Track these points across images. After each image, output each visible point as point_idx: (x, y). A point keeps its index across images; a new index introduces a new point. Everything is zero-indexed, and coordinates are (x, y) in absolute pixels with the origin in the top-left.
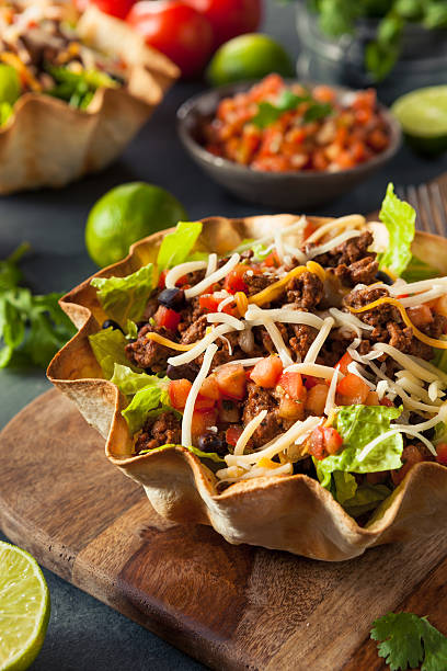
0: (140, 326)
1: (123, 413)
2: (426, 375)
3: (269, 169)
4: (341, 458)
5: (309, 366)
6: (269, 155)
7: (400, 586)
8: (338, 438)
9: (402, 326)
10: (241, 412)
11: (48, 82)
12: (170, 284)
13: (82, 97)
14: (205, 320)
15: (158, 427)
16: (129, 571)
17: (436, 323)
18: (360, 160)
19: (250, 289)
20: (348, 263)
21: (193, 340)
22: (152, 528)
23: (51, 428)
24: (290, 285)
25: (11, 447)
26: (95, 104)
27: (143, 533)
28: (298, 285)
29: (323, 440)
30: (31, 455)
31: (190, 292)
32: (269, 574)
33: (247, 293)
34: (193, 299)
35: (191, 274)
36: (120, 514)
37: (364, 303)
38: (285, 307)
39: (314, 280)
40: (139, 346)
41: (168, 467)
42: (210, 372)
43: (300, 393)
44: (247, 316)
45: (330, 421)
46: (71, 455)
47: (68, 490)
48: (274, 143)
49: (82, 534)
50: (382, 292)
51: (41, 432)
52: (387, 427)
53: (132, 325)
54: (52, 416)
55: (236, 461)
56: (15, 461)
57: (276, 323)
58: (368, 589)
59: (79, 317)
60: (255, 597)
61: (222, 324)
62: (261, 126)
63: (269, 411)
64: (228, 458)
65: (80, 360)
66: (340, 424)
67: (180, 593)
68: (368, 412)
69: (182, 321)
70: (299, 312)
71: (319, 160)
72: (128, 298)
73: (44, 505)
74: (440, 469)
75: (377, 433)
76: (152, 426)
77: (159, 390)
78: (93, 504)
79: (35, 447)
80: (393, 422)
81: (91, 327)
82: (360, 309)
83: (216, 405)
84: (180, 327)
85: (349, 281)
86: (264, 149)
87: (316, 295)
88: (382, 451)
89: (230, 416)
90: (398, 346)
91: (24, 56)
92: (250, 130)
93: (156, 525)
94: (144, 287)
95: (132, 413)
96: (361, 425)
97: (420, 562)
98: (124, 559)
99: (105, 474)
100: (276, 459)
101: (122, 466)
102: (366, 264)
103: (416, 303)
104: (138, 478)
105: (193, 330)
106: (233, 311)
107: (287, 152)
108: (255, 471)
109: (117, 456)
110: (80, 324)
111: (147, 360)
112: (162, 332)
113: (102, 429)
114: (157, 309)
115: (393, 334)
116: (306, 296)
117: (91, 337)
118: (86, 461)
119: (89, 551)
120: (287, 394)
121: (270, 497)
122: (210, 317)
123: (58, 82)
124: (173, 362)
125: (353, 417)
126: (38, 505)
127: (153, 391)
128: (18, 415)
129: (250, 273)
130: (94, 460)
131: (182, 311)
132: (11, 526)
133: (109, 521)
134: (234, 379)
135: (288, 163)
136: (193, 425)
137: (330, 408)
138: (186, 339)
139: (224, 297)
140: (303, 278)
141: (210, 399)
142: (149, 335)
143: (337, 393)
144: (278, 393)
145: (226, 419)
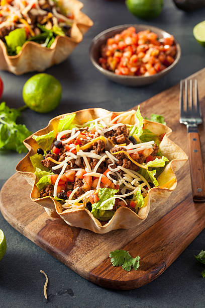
0: (48, 152)
1: (36, 184)
2: (134, 176)
3: (121, 73)
4: (97, 204)
6: (123, 66)
7: (124, 242)
8: (98, 198)
9: (129, 160)
10: (73, 186)
11: (38, 32)
12: (58, 139)
13: (51, 39)
14: (65, 154)
15: (47, 189)
16: (40, 233)
17: (141, 159)
18: (159, 71)
19: (82, 144)
20: (117, 135)
21: (62, 161)
23: (21, 183)
24: (93, 144)
25: (7, 189)
26: (54, 44)
27: (47, 221)
28: (96, 144)
29: (93, 198)
30: (14, 192)
31: (64, 142)
32: (83, 236)
33: (80, 146)
34: (64, 145)
36: (40, 214)
37: (116, 151)
38: (91, 151)
39: (102, 143)
40: (45, 161)
42: (65, 172)
43: (90, 182)
44: (78, 154)
45: (97, 191)
47: (24, 206)
48: (124, 61)
49: (27, 220)
50: (122, 149)
51: (18, 184)
52: (113, 196)
55: (68, 202)
56: (9, 194)
57: (87, 157)
58: (114, 242)
60: (78, 243)
61: (70, 156)
63: (81, 186)
64: (66, 201)
65: (26, 164)
66: (99, 194)
67: (54, 241)
68: (108, 190)
69: (61, 152)
70: (95, 154)
71: (142, 70)
72: (46, 141)
73: (16, 210)
74: (127, 209)
75: (109, 197)
76: (45, 189)
79: (15, 190)
80: (115, 194)
81: (31, 153)
82: (115, 153)
83: (66, 183)
85: (115, 142)
86: (121, 63)
87: (102, 148)
88: (109, 204)
89: (69, 187)
90: (125, 167)
91: (29, 21)
92: (116, 54)
93: (51, 219)
94: (51, 138)
96: (105, 194)
97: (133, 235)
98: (39, 229)
100: (81, 202)
102: (121, 137)
103: (135, 152)
105: (62, 156)
106: (74, 152)
107: (129, 66)
108: (73, 206)
109: (33, 198)
111: (47, 166)
112: (53, 157)
114: (53, 147)
115: (124, 163)
116: (98, 148)
117: (31, 157)
119: (29, 226)
120: (86, 182)
121: (75, 215)
122: (67, 154)
123: (42, 32)
124: (54, 168)
125: (103, 192)
126: (15, 210)
127: (47, 177)
128: (11, 178)
129: (81, 139)
131: (61, 149)
132: (6, 216)
133: (36, 217)
134: (71, 175)
135: (129, 70)
136: (57, 190)
137: (98, 188)
138: (60, 160)
139: (73, 147)
140: (98, 142)
141: (64, 181)
142: (48, 158)
143: (101, 182)
144: (83, 181)
145: (68, 188)
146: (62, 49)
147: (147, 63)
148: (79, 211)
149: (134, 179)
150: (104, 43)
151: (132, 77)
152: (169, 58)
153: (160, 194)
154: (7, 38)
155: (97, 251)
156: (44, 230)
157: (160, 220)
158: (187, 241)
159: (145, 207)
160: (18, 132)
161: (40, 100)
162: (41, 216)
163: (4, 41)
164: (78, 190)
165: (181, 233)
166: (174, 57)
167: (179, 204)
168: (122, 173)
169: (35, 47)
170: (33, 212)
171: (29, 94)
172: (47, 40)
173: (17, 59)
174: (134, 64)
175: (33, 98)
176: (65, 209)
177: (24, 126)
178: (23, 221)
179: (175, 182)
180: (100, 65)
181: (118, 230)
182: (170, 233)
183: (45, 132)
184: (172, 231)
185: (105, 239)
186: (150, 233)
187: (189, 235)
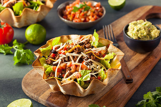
0: (48, 56)
1: (45, 72)
2: (98, 64)
3: (76, 22)
4: (81, 78)
5: (77, 63)
6: (77, 18)
7: (94, 100)
8: (81, 75)
9: (94, 56)
10: (65, 71)
11: (29, 4)
12: (54, 49)
13: (36, 7)
14: (59, 56)
15: (51, 74)
16: (48, 99)
17: (100, 55)
18: (96, 19)
19: (68, 50)
20: (86, 45)
21: (57, 59)
22: (52, 93)
23: (33, 76)
24: (74, 49)
25: (26, 79)
26: (39, 9)
27: (50, 93)
28: (76, 49)
29: (78, 76)
31: (57, 50)
32: (72, 99)
33: (67, 51)
34: (58, 52)
35: (58, 47)
36: (46, 90)
37: (87, 52)
38: (73, 53)
39: (79, 48)
40: (48, 61)
41: (53, 81)
42: (60, 65)
43: (75, 68)
44: (66, 54)
45: (79, 72)
46: (37, 81)
47: (37, 87)
48: (77, 16)
49: (40, 94)
50: (90, 50)
51: (31, 77)
52: (89, 74)
53: (47, 57)
54: (33, 74)
56: (27, 82)
57: (72, 56)
58: (89, 101)
59: (37, 55)
60: (70, 103)
61: (62, 56)
62: (75, 12)
63: (70, 71)
64: (63, 79)
65: (38, 63)
66: (81, 73)
67: (57, 103)
68: (86, 71)
69: (56, 56)
70: (76, 54)
71: (87, 19)
72: (46, 52)
74: (97, 80)
75: (87, 74)
77: (51, 68)
78: (41, 89)
79: (31, 79)
80: (90, 73)
81: (40, 57)
83: (61, 70)
84: (55, 57)
85: (85, 48)
86: (76, 17)
87: (79, 51)
88: (87, 78)
90: (93, 59)
92: (72, 13)
93: (53, 92)
94: (49, 49)
95: (47, 72)
96: (84, 73)
98: (47, 98)
99: (44, 84)
100: (71, 79)
101: (45, 81)
102: (88, 45)
103: (97, 52)
104: (48, 83)
105: (57, 57)
106: (64, 54)
107: (80, 18)
108: (67, 81)
109: (44, 79)
110: (38, 57)
111: (49, 63)
112: (52, 58)
113: (42, 75)
114: (51, 53)
115: (92, 58)
116: (77, 51)
117: (39, 59)
118: (40, 82)
119: (41, 96)
120: (73, 68)
121: (69, 85)
122: (60, 55)
123: (31, 4)
124: (54, 63)
125: (83, 72)
126: (32, 89)
127: (50, 68)
128: (27, 74)
129: (67, 47)
130: (41, 82)
131: (56, 54)
132: (27, 93)
133: (45, 92)
134: (64, 66)
135: (81, 20)
136: (57, 74)
137: (80, 70)
138: (56, 59)
139: (63, 51)
140: (77, 48)
141: (60, 69)
142: (50, 59)
143: (81, 68)
144: (71, 68)
145: (63, 73)
146: (42, 13)
147: (89, 16)
148: (71, 83)
149: (98, 66)
150: (65, 8)
151: (82, 23)
152: (100, 13)
153: (113, 72)
154: (13, 7)
155: (81, 106)
156: (50, 97)
157: (112, 89)
158: (128, 98)
159: (106, 78)
160: (26, 53)
161: (36, 37)
162: (47, 91)
163: (12, 9)
164: (69, 73)
165: (124, 94)
166: (103, 12)
167: (120, 81)
168: (91, 63)
169: (29, 11)
170: (42, 89)
171: (29, 34)
172: (35, 8)
173: (20, 17)
174: (83, 17)
175: (32, 36)
176: (62, 83)
177: (29, 50)
178: (37, 94)
179: (120, 65)
180: (64, 18)
181: (90, 95)
182: (118, 95)
183: (45, 47)
184: (119, 94)
185: (84, 100)
186: (108, 95)
187: (128, 95)
